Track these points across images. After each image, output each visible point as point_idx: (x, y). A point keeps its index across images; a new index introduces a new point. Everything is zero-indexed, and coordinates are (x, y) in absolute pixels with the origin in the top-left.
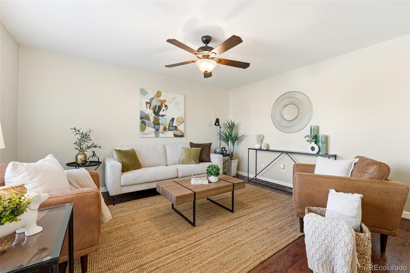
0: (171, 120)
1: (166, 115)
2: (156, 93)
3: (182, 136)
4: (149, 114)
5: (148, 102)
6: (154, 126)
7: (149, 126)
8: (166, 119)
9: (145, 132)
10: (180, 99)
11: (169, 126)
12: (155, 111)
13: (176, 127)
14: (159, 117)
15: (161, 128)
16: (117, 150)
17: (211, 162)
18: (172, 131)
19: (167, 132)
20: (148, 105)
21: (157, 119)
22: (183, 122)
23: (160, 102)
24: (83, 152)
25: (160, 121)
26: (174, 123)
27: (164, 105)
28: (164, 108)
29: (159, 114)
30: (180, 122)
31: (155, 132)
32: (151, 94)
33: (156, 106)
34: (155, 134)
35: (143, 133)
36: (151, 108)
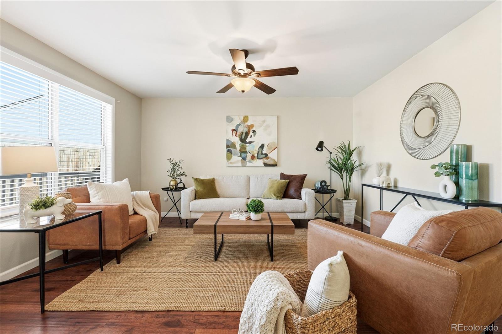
0: (260, 147)
1: (254, 142)
2: (242, 118)
3: (275, 165)
4: (235, 142)
5: (234, 129)
6: (240, 154)
7: (236, 154)
8: (254, 146)
9: (231, 161)
10: (272, 121)
11: (258, 154)
12: (241, 138)
13: (266, 155)
14: (246, 144)
15: (249, 156)
16: (194, 178)
17: (302, 199)
18: (262, 160)
19: (255, 161)
20: (234, 132)
21: (243, 147)
22: (276, 148)
23: (247, 127)
24: (175, 179)
25: (248, 149)
26: (264, 150)
27: (252, 130)
28: (251, 134)
29: (246, 141)
30: (272, 148)
31: (241, 161)
32: (237, 121)
33: (243, 133)
34: (242, 163)
35: (229, 162)
36: (237, 135)
